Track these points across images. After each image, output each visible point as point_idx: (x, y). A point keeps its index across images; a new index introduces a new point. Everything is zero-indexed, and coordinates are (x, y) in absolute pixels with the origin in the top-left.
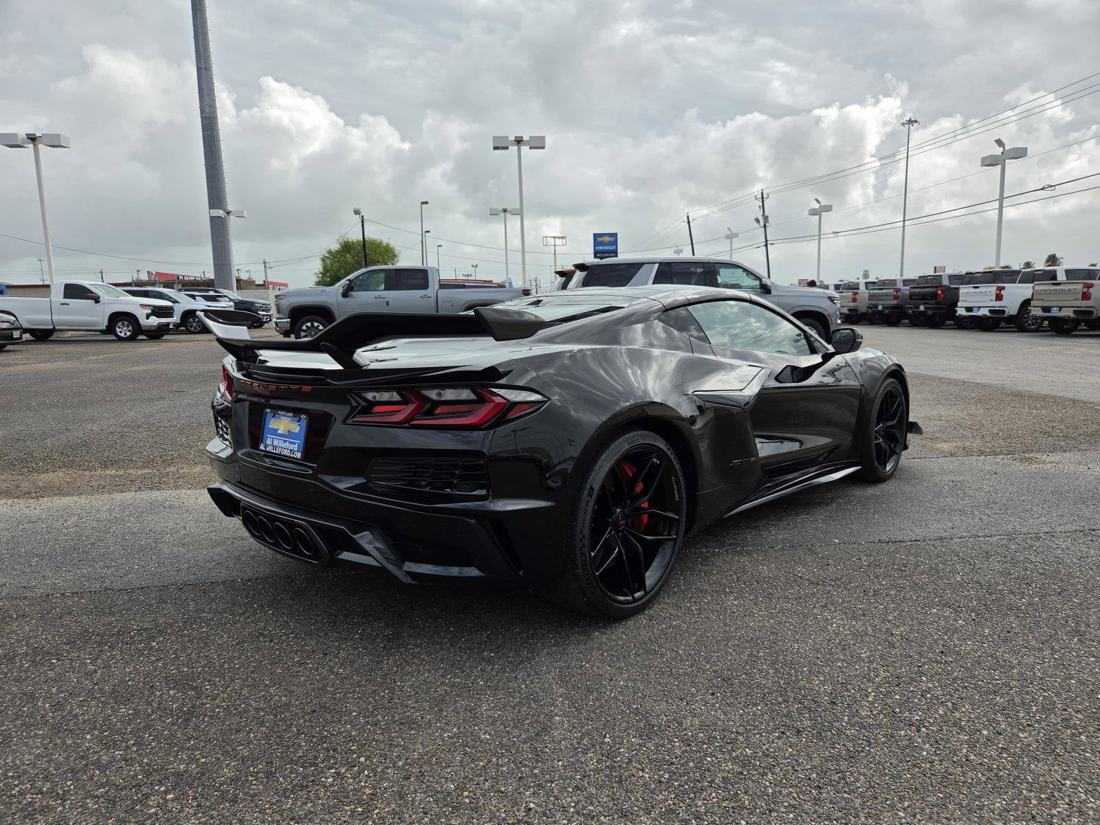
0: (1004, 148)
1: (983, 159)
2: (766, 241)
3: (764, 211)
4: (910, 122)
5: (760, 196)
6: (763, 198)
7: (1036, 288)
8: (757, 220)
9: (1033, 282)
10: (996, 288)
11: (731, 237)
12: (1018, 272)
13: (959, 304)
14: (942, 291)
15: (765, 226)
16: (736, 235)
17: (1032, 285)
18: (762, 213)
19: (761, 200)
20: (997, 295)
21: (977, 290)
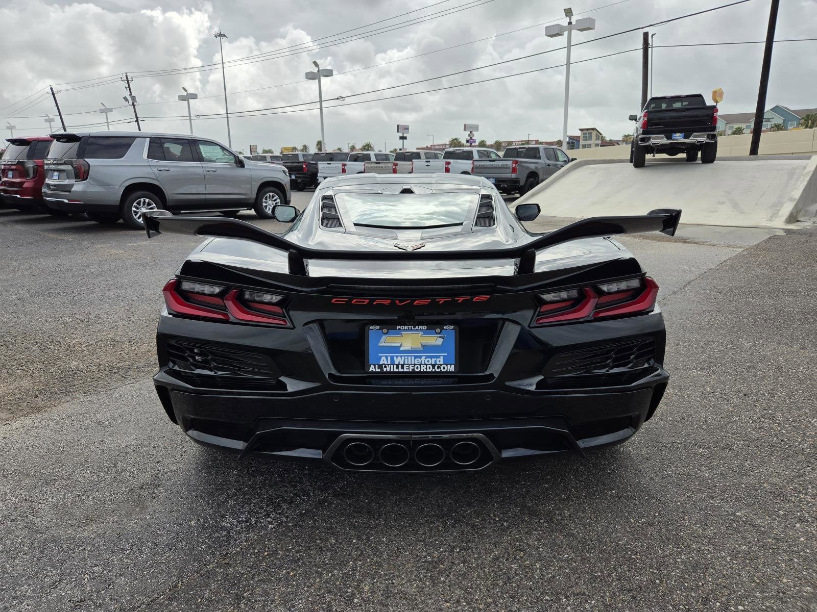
0: (319, 68)
1: (307, 74)
2: (137, 118)
3: (130, 92)
4: (221, 35)
5: (125, 79)
6: (128, 81)
7: (367, 165)
8: (126, 99)
9: (363, 161)
10: (341, 165)
11: (106, 111)
12: (347, 154)
13: (319, 175)
14: (306, 165)
15: (133, 104)
16: (111, 110)
17: (363, 163)
18: (129, 93)
19: (126, 82)
20: (343, 169)
21: (329, 165)
